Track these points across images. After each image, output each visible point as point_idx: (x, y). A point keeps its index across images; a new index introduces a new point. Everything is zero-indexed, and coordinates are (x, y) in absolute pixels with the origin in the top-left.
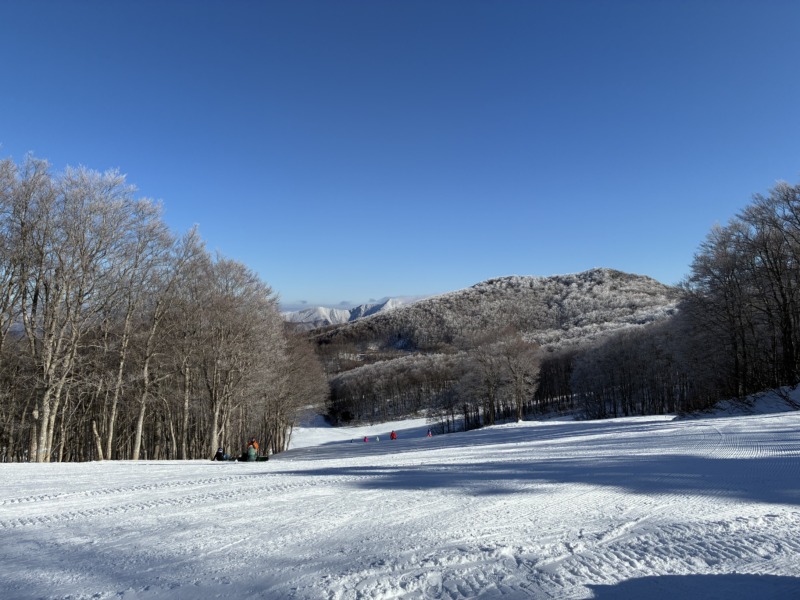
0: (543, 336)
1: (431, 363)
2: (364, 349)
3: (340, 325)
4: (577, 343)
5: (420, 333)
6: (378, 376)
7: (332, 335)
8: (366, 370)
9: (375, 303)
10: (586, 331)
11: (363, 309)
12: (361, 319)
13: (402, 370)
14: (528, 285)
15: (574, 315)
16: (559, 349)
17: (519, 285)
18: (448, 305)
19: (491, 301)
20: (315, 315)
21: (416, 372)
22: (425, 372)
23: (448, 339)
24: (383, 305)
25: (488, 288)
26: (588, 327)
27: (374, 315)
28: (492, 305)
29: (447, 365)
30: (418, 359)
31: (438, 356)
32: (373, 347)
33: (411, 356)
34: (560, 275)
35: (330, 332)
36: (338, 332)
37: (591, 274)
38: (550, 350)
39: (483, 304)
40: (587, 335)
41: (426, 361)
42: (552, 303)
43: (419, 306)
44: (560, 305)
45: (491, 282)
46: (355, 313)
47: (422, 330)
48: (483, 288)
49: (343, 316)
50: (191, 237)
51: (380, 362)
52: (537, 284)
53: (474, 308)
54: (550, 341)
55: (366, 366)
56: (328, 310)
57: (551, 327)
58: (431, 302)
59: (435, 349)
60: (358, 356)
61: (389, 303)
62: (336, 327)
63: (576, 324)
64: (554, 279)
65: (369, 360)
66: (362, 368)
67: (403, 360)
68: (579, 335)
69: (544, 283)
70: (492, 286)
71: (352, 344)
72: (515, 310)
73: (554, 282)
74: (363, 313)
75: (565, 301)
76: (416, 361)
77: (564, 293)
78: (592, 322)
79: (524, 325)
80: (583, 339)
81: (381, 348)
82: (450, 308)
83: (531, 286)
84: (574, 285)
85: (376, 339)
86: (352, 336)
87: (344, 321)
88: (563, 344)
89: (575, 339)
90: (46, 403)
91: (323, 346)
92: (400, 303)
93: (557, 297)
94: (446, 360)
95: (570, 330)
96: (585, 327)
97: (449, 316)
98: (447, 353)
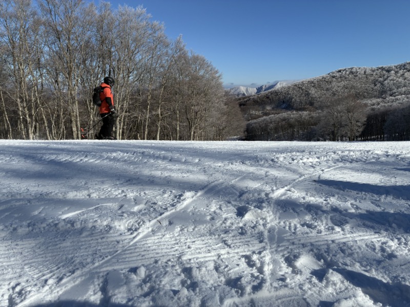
0: (369, 102)
1: (301, 116)
2: (264, 108)
3: (251, 96)
4: (391, 106)
5: (295, 100)
6: (271, 123)
7: (247, 101)
8: (265, 119)
9: (270, 84)
10: (397, 99)
11: (264, 87)
12: (263, 93)
13: (284, 119)
14: (363, 72)
15: (391, 90)
16: (379, 109)
17: (357, 72)
18: (313, 85)
19: (339, 82)
20: (238, 90)
21: (292, 121)
22: (297, 121)
23: (311, 104)
24: (275, 85)
25: (338, 75)
26: (399, 97)
27: (270, 90)
28: (339, 84)
29: (310, 118)
30: (293, 114)
31: (305, 112)
32: (268, 108)
33: (289, 112)
34: (384, 66)
35: (246, 99)
36: (250, 99)
37: (405, 65)
38: (373, 109)
39: (334, 84)
40: (398, 102)
41: (298, 115)
42: (377, 83)
43: (296, 85)
44: (382, 84)
45: (340, 71)
46: (259, 89)
47: (296, 99)
48: (334, 74)
49: (253, 91)
50: (179, 42)
51: (273, 115)
52: (368, 72)
53: (328, 86)
54: (374, 105)
55: (265, 117)
56: (245, 88)
57: (375, 97)
58: (303, 83)
59: (303, 109)
60: (260, 112)
61: (278, 84)
62: (249, 97)
63: (391, 95)
64: (380, 68)
65: (266, 114)
66: (262, 118)
67: (285, 114)
68: (392, 102)
69: (373, 71)
70: (340, 73)
71: (257, 106)
72: (353, 87)
73: (380, 70)
74: (263, 90)
75: (386, 82)
76: (293, 115)
77: (385, 77)
78: (402, 94)
79: (358, 96)
80: (395, 104)
81: (273, 109)
82: (313, 87)
83: (365, 72)
84: (393, 72)
85: (271, 103)
86: (257, 101)
87: (253, 94)
88: (382, 106)
89: (389, 104)
90: (118, 123)
91: (242, 107)
92: (284, 84)
93: (381, 79)
94: (309, 115)
95: (387, 99)
96: (397, 97)
97: (313, 91)
98: (310, 111)
